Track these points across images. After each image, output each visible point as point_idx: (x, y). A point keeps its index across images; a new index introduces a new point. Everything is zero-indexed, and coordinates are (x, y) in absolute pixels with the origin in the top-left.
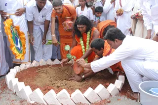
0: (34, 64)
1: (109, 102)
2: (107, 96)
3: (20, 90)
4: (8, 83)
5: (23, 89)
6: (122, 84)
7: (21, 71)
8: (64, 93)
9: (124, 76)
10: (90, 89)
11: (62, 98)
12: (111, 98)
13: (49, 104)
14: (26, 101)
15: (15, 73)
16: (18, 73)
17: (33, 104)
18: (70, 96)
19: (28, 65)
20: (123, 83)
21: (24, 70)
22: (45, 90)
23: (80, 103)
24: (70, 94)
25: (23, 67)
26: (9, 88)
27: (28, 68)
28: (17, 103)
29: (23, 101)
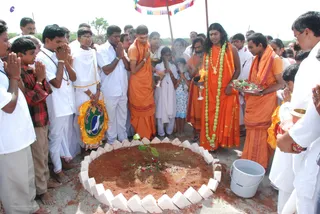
0: (108, 148)
1: (201, 207)
3: (100, 193)
4: (84, 185)
7: (93, 161)
9: (220, 172)
10: (179, 194)
13: (134, 211)
14: (108, 207)
15: (87, 165)
16: (90, 165)
17: (116, 212)
18: (157, 202)
19: (100, 151)
20: (219, 180)
21: (96, 159)
22: (127, 193)
23: (168, 210)
24: (157, 199)
26: (85, 189)
27: (101, 156)
28: (99, 209)
29: (105, 207)
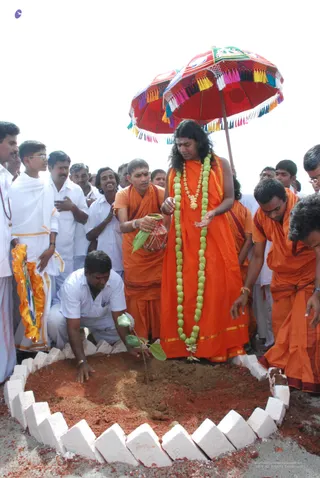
1: (255, 456)
2: (248, 440)
3: (39, 422)
4: (10, 404)
5: (46, 421)
6: (285, 406)
7: (38, 371)
8: (146, 434)
9: (287, 387)
10: (208, 424)
11: (141, 447)
12: (259, 447)
13: (109, 461)
14: (54, 451)
15: (26, 375)
16: (30, 375)
17: (70, 461)
18: (161, 442)
20: (287, 403)
21: (44, 368)
22: (98, 423)
23: (185, 459)
24: (160, 435)
25: (41, 359)
26: (13, 416)
27: (54, 364)
28: (33, 456)
29: (46, 452)
